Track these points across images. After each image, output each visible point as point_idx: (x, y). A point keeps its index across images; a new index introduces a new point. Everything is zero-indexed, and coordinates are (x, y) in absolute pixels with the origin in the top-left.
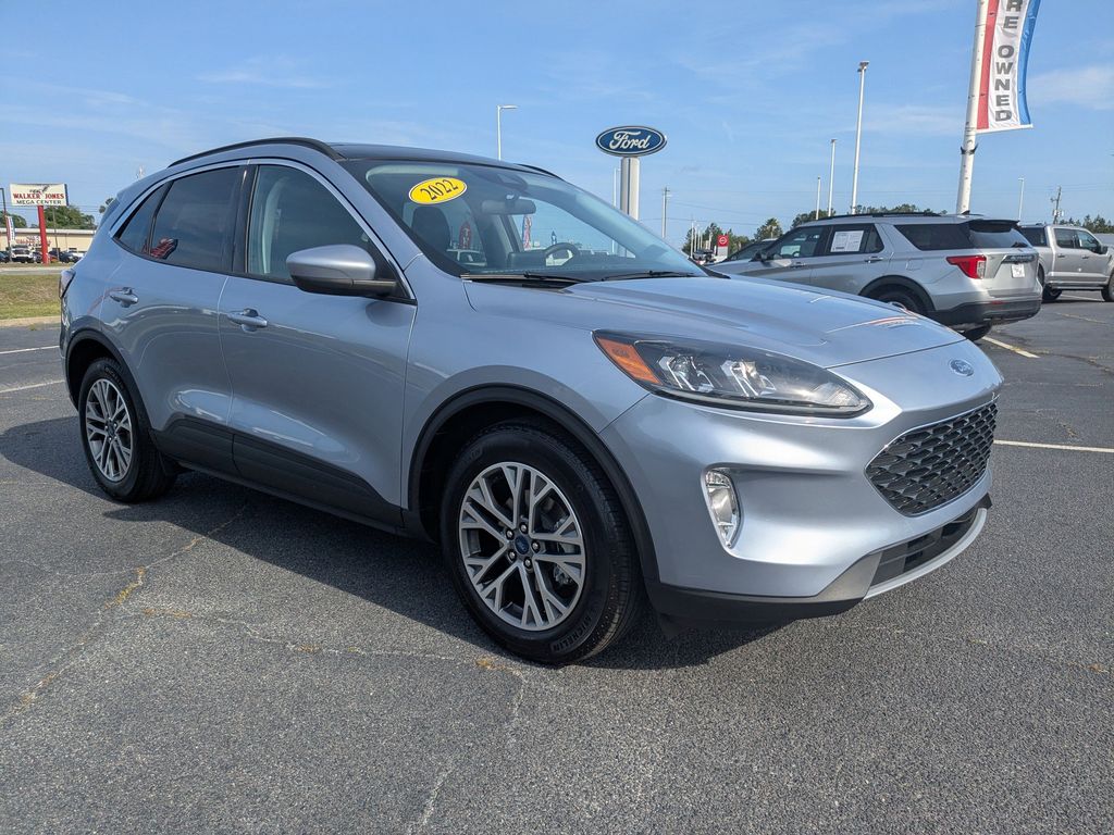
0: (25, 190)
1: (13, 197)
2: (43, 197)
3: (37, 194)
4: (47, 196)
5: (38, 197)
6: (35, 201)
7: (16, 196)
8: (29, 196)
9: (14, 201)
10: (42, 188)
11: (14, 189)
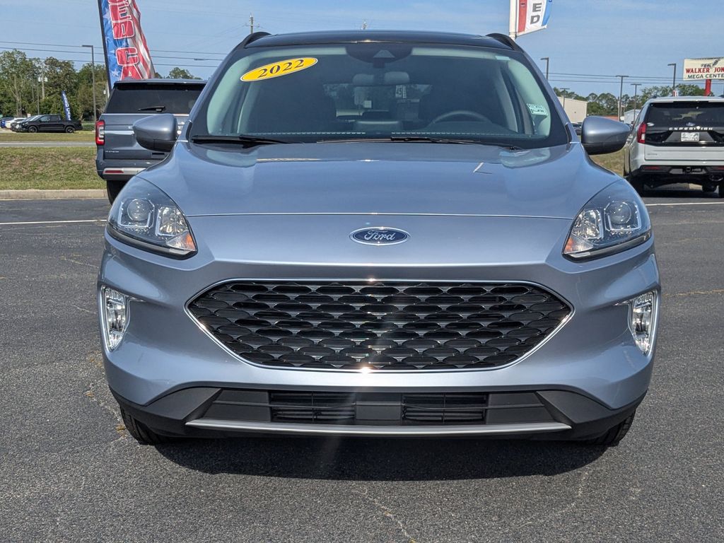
0: (697, 64)
1: (685, 71)
2: (712, 71)
3: (707, 67)
4: (716, 70)
5: (708, 71)
6: (704, 74)
7: (688, 71)
8: (700, 70)
9: (686, 75)
10: (713, 61)
11: (688, 64)
